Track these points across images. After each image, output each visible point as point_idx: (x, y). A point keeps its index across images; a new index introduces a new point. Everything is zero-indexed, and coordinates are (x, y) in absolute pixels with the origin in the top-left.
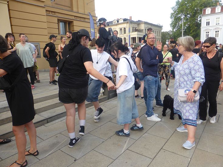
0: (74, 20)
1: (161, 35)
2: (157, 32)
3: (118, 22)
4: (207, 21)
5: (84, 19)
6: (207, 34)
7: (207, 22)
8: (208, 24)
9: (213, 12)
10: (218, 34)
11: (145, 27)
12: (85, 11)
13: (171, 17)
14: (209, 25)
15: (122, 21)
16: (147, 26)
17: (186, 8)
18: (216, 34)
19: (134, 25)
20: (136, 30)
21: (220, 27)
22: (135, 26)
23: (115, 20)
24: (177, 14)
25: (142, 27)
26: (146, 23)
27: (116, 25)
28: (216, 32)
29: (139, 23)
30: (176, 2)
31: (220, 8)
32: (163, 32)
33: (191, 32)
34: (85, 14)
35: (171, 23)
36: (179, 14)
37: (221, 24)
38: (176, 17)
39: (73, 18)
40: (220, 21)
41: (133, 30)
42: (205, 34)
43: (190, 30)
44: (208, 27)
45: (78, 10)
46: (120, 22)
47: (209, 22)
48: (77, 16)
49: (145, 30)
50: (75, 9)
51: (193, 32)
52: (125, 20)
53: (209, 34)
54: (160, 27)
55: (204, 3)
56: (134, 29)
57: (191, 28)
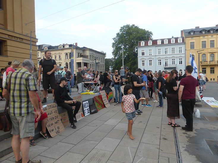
0: (8, 39)
1: (104, 62)
2: (101, 58)
3: (64, 47)
5: (21, 40)
6: (143, 62)
7: (142, 53)
8: (143, 54)
9: (146, 45)
10: (151, 63)
11: (90, 54)
12: (23, 31)
13: (113, 46)
15: (68, 47)
16: (91, 52)
17: (125, 40)
18: (150, 63)
19: (79, 50)
20: (81, 56)
21: (153, 57)
22: (81, 52)
23: (60, 45)
24: (118, 44)
25: (88, 53)
26: (91, 50)
27: (62, 50)
28: (150, 61)
29: (84, 49)
30: (117, 34)
31: (151, 42)
32: (107, 59)
33: (130, 60)
34: (24, 34)
35: (113, 51)
36: (119, 44)
37: (153, 55)
38: (117, 46)
39: (7, 37)
40: (152, 52)
41: (78, 55)
44: (144, 57)
45: (14, 29)
46: (66, 47)
47: (144, 53)
48: (13, 36)
49: (90, 56)
50: (9, 28)
51: (132, 60)
52: (70, 46)
53: (145, 62)
54: (104, 54)
55: (139, 37)
56: (80, 54)
57: (130, 57)
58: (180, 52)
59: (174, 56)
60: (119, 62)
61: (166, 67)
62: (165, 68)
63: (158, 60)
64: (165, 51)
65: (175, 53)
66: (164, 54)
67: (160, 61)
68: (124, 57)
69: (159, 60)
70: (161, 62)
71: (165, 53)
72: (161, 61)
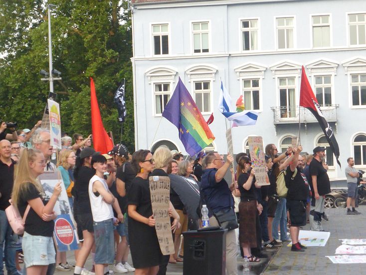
4: (157, 34)
6: (163, 93)
7: (157, 39)
8: (161, 45)
10: (207, 96)
14: (166, 51)
18: (198, 97)
21: (214, 66)
28: (198, 86)
33: (90, 72)
37: (216, 53)
40: (210, 36)
42: (153, 92)
43: (85, 64)
44: (163, 62)
47: (165, 38)
51: (99, 72)
53: (170, 92)
57: (89, 55)
58: (353, 41)
59: (326, 58)
60: (21, 88)
61: (288, 120)
62: (280, 127)
63: (242, 83)
64: (281, 33)
65: (332, 46)
66: (275, 48)
67: (251, 89)
68: (55, 75)
69: (246, 82)
70: (256, 94)
71: (281, 45)
72: (256, 83)
